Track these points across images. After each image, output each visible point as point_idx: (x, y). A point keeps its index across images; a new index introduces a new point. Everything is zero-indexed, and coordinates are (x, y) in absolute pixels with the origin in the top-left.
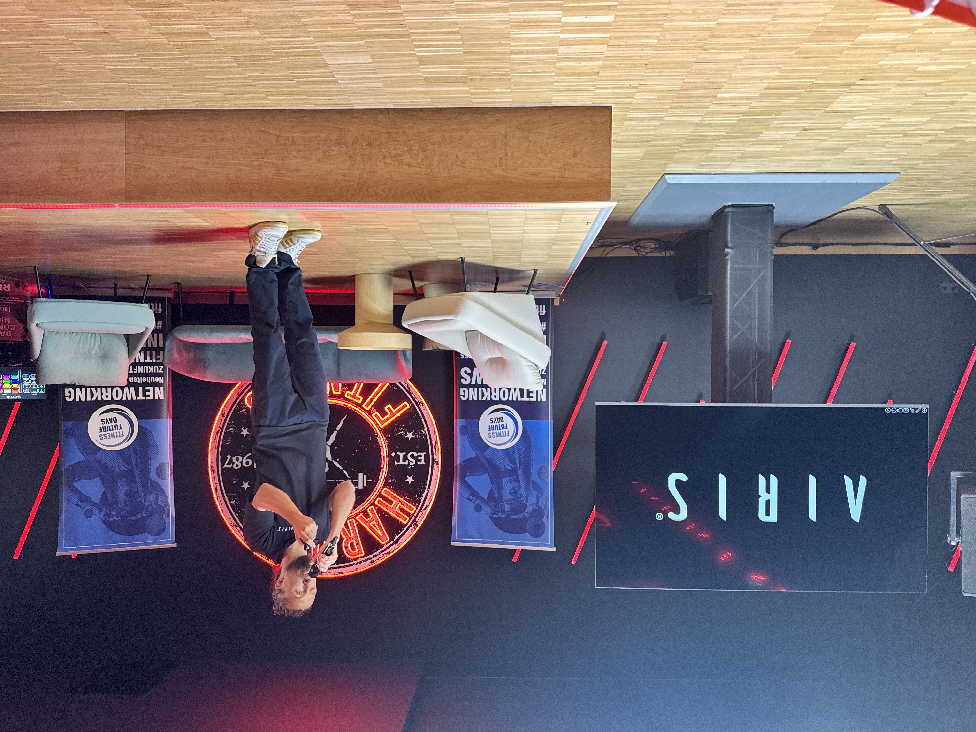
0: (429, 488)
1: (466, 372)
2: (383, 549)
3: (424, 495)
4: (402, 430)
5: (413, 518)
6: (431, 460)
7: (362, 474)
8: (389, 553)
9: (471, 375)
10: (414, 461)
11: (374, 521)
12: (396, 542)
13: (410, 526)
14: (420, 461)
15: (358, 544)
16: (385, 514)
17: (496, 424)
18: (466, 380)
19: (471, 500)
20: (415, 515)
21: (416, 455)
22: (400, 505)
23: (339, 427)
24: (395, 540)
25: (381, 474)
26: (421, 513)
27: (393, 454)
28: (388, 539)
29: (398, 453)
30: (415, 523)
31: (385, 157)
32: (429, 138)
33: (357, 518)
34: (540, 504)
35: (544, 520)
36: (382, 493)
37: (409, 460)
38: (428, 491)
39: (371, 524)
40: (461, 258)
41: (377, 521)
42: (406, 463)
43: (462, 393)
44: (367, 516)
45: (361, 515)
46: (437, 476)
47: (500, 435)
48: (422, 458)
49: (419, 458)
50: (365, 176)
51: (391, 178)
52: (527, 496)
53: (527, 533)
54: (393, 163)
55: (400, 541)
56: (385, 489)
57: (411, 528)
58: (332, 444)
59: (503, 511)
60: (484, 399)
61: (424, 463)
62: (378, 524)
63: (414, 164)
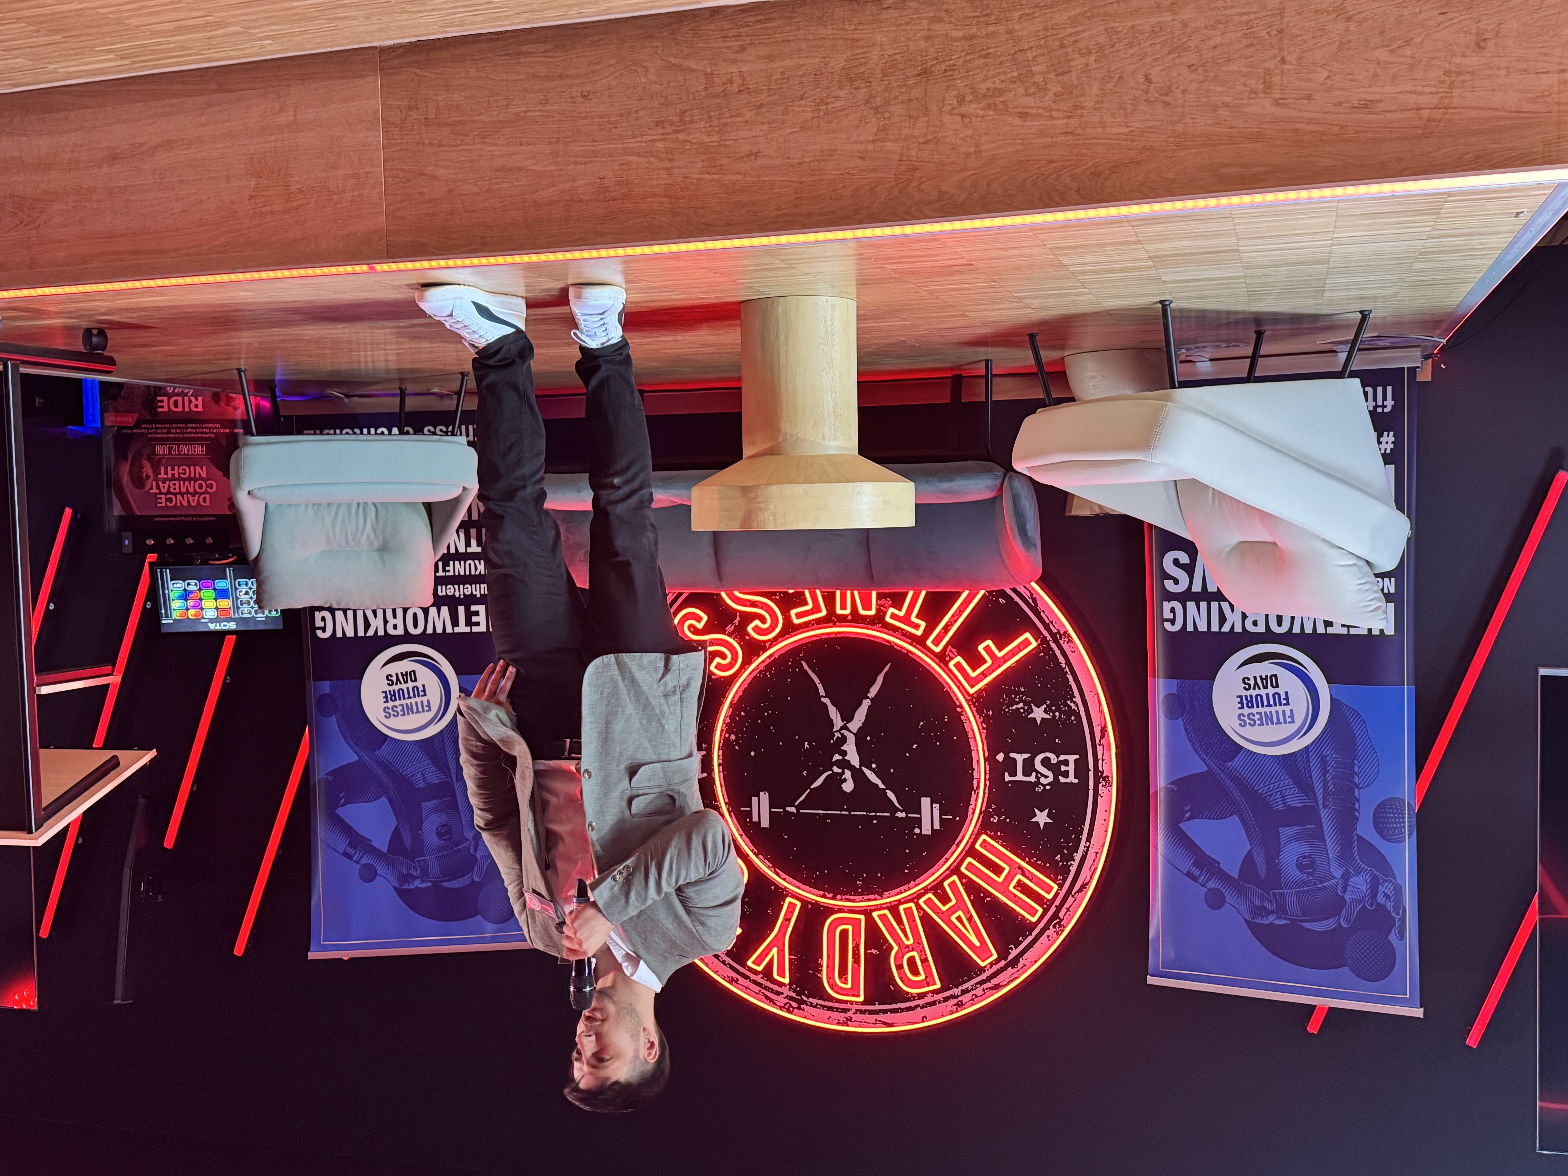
0: (1089, 839)
1: (1176, 562)
2: (984, 976)
3: (1078, 856)
4: (1021, 701)
5: (1053, 909)
6: (1091, 774)
7: (929, 799)
8: (998, 987)
9: (1189, 569)
10: (1050, 774)
11: (960, 913)
12: (1014, 963)
13: (1046, 928)
14: (1066, 774)
15: (924, 961)
16: (985, 897)
17: (1257, 691)
18: (1176, 582)
19: (1195, 879)
20: (1057, 903)
21: (1054, 759)
22: (1019, 877)
23: (873, 691)
24: (1010, 957)
25: (972, 801)
26: (1071, 899)
27: (1000, 757)
28: (995, 956)
29: (1012, 755)
30: (1056, 921)
31: (961, 100)
32: (1072, 39)
33: (921, 902)
34: (1381, 899)
35: (1393, 937)
36: (977, 846)
37: (1038, 772)
38: (1088, 847)
39: (953, 918)
40: (1161, 302)
41: (967, 912)
42: (1032, 778)
43: (1168, 615)
44: (945, 899)
45: (930, 895)
46: (1108, 811)
47: (1268, 719)
48: (1071, 768)
49: (1063, 768)
50: (913, 152)
51: (978, 152)
52: (1346, 877)
53: (1347, 968)
54: (981, 112)
55: (1022, 961)
56: (984, 837)
57: (1047, 933)
58: (860, 729)
59: (1281, 911)
60: (1226, 628)
61: (1076, 781)
62: (970, 919)
63: (1034, 111)
